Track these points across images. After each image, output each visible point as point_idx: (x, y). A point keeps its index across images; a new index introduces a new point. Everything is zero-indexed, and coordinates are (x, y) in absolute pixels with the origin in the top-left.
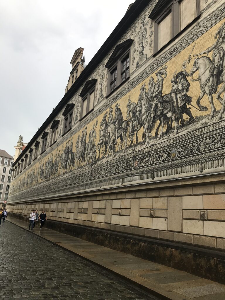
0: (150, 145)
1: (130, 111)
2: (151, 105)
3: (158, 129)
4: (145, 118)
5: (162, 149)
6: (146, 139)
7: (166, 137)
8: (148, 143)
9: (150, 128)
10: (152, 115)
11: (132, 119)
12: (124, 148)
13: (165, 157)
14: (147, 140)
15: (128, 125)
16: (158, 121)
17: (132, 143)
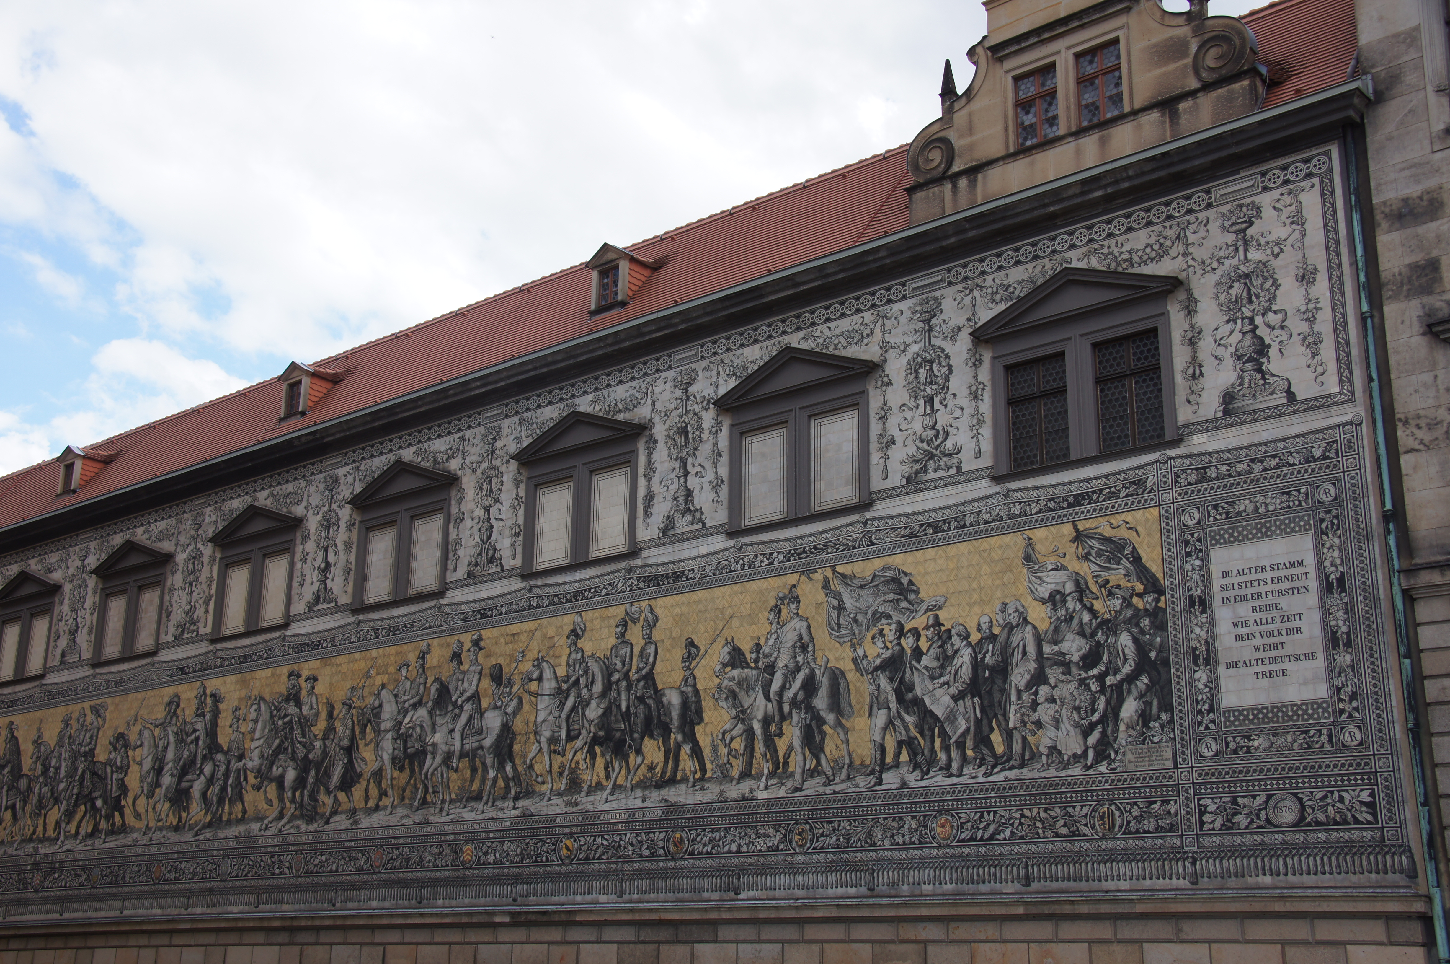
0: (64, 849)
1: (38, 758)
2: (76, 769)
3: (80, 822)
4: (63, 790)
5: (81, 863)
6: (59, 833)
7: (89, 843)
8: (62, 842)
9: (69, 814)
10: (75, 791)
11: (41, 780)
12: (18, 838)
13: (83, 879)
14: (62, 838)
15: (30, 788)
16: (83, 807)
17: (34, 832)
